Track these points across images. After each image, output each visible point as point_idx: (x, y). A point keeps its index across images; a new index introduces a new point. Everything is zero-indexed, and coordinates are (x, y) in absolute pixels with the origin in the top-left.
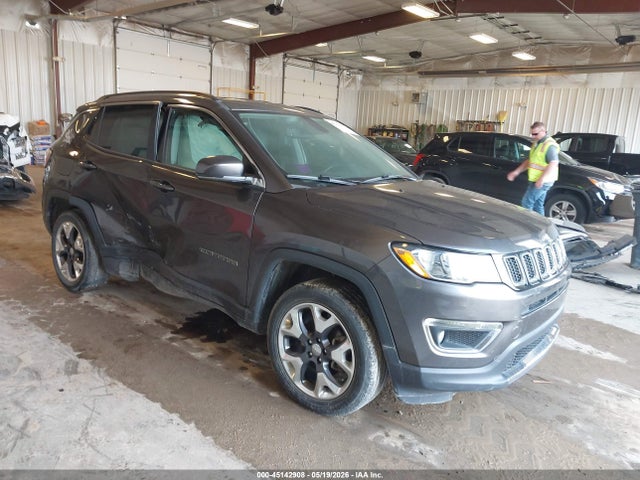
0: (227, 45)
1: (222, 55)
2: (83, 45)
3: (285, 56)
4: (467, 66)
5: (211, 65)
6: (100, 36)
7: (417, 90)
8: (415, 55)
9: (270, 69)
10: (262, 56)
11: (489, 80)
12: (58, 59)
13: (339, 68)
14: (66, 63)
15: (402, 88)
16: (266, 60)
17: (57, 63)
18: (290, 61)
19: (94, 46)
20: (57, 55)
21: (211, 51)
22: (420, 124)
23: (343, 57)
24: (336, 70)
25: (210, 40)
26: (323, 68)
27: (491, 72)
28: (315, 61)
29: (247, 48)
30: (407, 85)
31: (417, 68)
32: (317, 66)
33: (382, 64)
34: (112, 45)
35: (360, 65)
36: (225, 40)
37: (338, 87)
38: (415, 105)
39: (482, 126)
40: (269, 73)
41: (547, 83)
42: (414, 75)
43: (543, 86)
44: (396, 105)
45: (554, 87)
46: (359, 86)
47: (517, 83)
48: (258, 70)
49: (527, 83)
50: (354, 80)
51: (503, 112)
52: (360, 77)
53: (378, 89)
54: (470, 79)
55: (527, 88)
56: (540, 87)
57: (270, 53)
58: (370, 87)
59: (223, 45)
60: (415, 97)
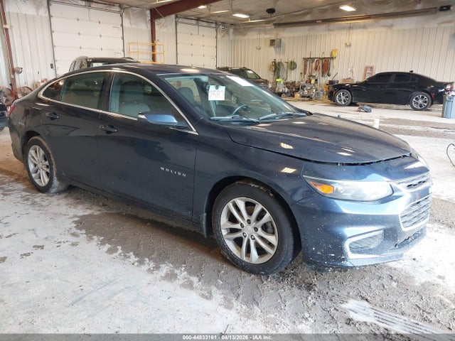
0: (133, 10)
1: (129, 18)
2: (26, 15)
3: (177, 17)
4: (308, 18)
5: (122, 25)
6: (38, 8)
7: (273, 37)
8: (271, 11)
9: (166, 26)
10: (160, 17)
11: (323, 27)
12: (7, 26)
13: (216, 23)
14: (14, 29)
15: (263, 36)
16: (162, 20)
17: (7, 29)
18: (180, 20)
19: (34, 16)
20: (6, 23)
21: (121, 16)
22: (277, 61)
23: (219, 15)
24: (214, 25)
25: (120, 6)
26: (205, 24)
27: (325, 21)
28: (198, 19)
29: (148, 12)
30: (266, 34)
31: (272, 21)
32: (201, 23)
33: (247, 19)
34: (47, 14)
35: (232, 21)
36: (131, 6)
37: (216, 37)
38: (272, 49)
39: (321, 61)
40: (165, 30)
41: (364, 27)
42: (271, 26)
43: (362, 30)
44: (259, 49)
45: (369, 30)
46: (232, 36)
47: (343, 28)
48: (157, 28)
49: (350, 28)
50: (228, 32)
51: (335, 50)
52: (231, 30)
53: (246, 37)
54: (311, 27)
55: (351, 31)
56: (359, 31)
57: (165, 15)
58: (240, 37)
59: (130, 10)
60: (272, 42)
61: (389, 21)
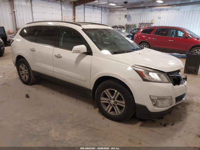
0: (66, 2)
1: (64, 6)
2: (22, 5)
3: (84, 5)
4: (142, 5)
5: (62, 9)
6: (27, 2)
7: (126, 14)
8: (126, 3)
9: (80, 9)
10: (77, 5)
11: (149, 9)
12: (15, 10)
13: (101, 8)
14: (17, 12)
15: (122, 13)
16: (78, 7)
17: (14, 12)
18: (86, 6)
19: (25, 6)
21: (61, 5)
22: (128, 24)
23: (103, 4)
24: (100, 8)
25: (61, 1)
26: (97, 8)
27: (150, 7)
28: (94, 6)
29: (73, 3)
31: (126, 7)
33: (115, 6)
34: (31, 5)
35: (108, 7)
37: (102, 14)
38: (126, 19)
39: (147, 25)
40: (80, 11)
41: (167, 10)
42: (125, 9)
43: (166, 11)
44: (120, 19)
45: (169, 11)
46: (108, 13)
47: (157, 10)
48: (76, 10)
49: (161, 10)
50: (106, 11)
51: (153, 20)
52: (108, 10)
53: (114, 14)
54: (143, 9)
55: (161, 11)
56: (165, 11)
57: (80, 4)
58: (112, 14)
59: (65, 2)
60: (126, 16)
61: (178, 7)
